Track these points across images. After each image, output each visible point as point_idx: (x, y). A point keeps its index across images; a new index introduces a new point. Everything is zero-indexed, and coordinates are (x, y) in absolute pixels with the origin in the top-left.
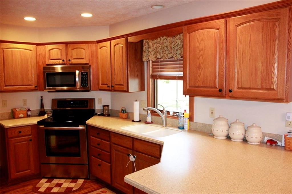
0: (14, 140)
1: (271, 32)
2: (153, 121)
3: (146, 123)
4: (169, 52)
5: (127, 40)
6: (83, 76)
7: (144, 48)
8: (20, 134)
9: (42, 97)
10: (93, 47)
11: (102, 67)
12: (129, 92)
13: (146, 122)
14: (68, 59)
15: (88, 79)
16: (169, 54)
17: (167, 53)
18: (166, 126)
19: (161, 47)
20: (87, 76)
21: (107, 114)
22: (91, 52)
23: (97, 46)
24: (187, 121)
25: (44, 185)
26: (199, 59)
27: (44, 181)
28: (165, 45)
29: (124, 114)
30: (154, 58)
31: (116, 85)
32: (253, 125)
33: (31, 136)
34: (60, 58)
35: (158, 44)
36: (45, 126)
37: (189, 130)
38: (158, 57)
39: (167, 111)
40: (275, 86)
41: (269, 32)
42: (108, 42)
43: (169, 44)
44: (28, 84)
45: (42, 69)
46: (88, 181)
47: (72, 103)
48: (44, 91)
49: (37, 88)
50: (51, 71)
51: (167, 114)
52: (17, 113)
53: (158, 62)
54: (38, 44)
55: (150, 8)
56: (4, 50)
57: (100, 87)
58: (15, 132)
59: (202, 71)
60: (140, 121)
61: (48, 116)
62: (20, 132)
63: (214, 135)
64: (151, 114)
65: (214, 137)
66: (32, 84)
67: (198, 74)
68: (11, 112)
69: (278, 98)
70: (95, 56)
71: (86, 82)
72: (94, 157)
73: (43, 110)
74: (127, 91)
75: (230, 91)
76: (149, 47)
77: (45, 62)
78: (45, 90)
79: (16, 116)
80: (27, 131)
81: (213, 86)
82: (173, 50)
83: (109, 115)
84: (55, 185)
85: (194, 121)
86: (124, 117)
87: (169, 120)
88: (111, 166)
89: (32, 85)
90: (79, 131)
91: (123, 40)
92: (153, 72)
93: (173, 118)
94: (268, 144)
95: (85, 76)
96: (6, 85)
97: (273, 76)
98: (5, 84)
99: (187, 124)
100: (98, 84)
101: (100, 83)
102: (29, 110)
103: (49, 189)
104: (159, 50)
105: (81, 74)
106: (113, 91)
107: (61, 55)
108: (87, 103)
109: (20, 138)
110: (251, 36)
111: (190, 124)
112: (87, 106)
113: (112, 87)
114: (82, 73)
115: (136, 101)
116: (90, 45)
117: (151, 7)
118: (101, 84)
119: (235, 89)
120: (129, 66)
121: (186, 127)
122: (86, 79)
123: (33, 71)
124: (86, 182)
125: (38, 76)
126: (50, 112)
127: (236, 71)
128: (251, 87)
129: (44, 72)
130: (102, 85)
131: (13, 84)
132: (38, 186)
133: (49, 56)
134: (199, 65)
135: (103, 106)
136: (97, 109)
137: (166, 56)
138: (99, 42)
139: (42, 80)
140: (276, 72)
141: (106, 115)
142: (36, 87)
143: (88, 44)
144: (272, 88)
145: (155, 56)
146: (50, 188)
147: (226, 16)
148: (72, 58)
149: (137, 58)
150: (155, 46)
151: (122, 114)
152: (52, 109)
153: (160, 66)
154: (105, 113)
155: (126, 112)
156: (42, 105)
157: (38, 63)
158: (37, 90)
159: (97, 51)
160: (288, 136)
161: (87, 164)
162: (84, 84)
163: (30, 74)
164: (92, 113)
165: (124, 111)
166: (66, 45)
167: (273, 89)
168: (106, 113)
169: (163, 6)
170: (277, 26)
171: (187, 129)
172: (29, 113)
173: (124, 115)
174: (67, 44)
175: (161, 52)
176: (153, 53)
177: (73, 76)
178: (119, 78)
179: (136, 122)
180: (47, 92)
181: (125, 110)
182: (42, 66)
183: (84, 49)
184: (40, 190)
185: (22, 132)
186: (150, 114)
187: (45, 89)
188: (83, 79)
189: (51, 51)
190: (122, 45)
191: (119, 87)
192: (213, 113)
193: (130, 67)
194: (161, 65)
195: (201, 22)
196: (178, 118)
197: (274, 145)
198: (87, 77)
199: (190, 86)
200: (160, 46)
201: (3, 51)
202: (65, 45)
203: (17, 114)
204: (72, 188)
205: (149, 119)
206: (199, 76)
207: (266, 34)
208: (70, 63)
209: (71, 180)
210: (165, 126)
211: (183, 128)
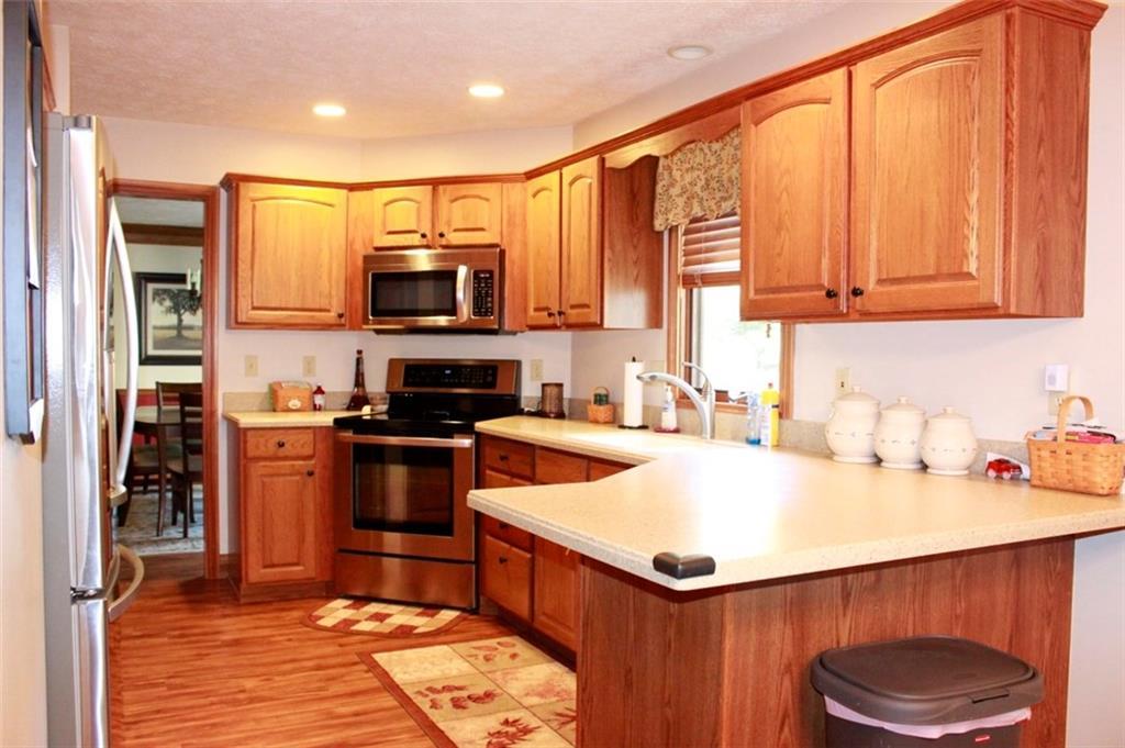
0: (264, 466)
1: (959, 95)
2: (681, 427)
3: (660, 430)
4: (726, 195)
5: (603, 161)
6: (479, 283)
7: (659, 189)
8: (282, 452)
9: (360, 352)
10: (516, 192)
11: (538, 253)
12: (605, 326)
13: (660, 428)
14: (438, 232)
15: (492, 294)
16: (724, 199)
17: (718, 199)
18: (713, 437)
19: (707, 180)
20: (492, 283)
21: (554, 410)
22: (509, 207)
23: (525, 189)
24: (772, 415)
25: (336, 612)
26: (779, 200)
27: (340, 603)
28: (715, 172)
29: (602, 408)
30: (684, 217)
31: (573, 307)
32: (945, 410)
33: (313, 462)
34: (414, 227)
35: (697, 173)
36: (354, 433)
37: (777, 446)
38: (693, 212)
39: (717, 392)
40: (972, 267)
41: (956, 96)
42: (555, 176)
43: (726, 167)
44: (317, 307)
45: (360, 262)
46: (471, 617)
47: (448, 372)
48: (361, 329)
49: (343, 320)
50: (393, 268)
51: (717, 400)
52: (281, 393)
53: (699, 230)
54: (352, 187)
55: (668, 58)
56: (256, 203)
57: (532, 317)
58: (267, 441)
59: (787, 238)
60: (643, 427)
61: (372, 410)
62: (281, 445)
63: (833, 453)
64: (677, 402)
65: (835, 458)
66: (328, 308)
67: (777, 250)
68: (266, 394)
69: (981, 300)
70: (518, 220)
71: (486, 303)
72: (491, 539)
73: (361, 393)
74: (599, 326)
75: (857, 292)
76: (672, 185)
77: (372, 241)
78: (365, 327)
79: (280, 405)
80: (302, 442)
81: (813, 283)
82: (735, 188)
83: (560, 416)
84: (366, 616)
85: (795, 418)
86: (600, 420)
87: (726, 419)
88: (533, 560)
89: (328, 311)
90: (450, 451)
91: (591, 164)
92: (687, 264)
93: (736, 411)
94: (992, 473)
95: (486, 283)
96: (255, 305)
97: (966, 231)
98: (252, 303)
99: (769, 427)
100: (525, 310)
101: (532, 305)
102: (319, 391)
103: (348, 623)
104: (697, 189)
105: (475, 278)
106: (563, 328)
107: (419, 220)
108: (495, 376)
109: (281, 463)
110: (909, 114)
111: (780, 426)
112: (493, 385)
113: (560, 313)
114: (476, 274)
115: (634, 360)
116: (505, 185)
117: (670, 52)
118: (532, 310)
119: (871, 286)
120: (607, 245)
121: (769, 434)
122: (487, 292)
123: (335, 266)
124: (465, 619)
125: (349, 283)
126: (381, 399)
127: (874, 228)
128: (912, 275)
129: (365, 272)
130: (537, 314)
131: (273, 305)
132: (319, 612)
133: (384, 224)
134: (779, 219)
135: (544, 385)
136: (526, 398)
137: (714, 207)
138: (531, 175)
139: (359, 297)
140: (974, 219)
141: (552, 415)
142: (341, 316)
143: (500, 184)
144: (965, 270)
145: (687, 210)
146: (350, 620)
147: (848, 59)
148: (449, 226)
149: (637, 219)
150: (688, 178)
151: (595, 407)
152: (388, 392)
153: (703, 245)
154: (547, 409)
155: (607, 402)
156: (359, 380)
157: (349, 244)
158: (343, 325)
159: (524, 205)
160: (1035, 436)
161: (471, 562)
162: (480, 309)
163: (325, 277)
164: (509, 406)
165: (601, 399)
166: (434, 189)
167: (969, 276)
168: (554, 407)
169: (709, 51)
170: (974, 74)
171: (769, 444)
172: (319, 400)
173: (602, 412)
174: (435, 183)
175: (705, 198)
176: (681, 201)
177: (449, 284)
178: (580, 285)
179: (630, 428)
180: (373, 333)
181: (607, 396)
182: (362, 250)
183: (487, 200)
184: (322, 622)
185: (286, 445)
186: (673, 404)
187: (366, 321)
188: (479, 292)
189: (388, 207)
190: (589, 181)
191: (578, 315)
192: (845, 385)
193: (612, 248)
194: (707, 240)
195: (787, 85)
196: (746, 409)
197: (1006, 475)
198: (492, 287)
199: (757, 291)
200: (703, 177)
201: (254, 207)
202: (430, 187)
203: (284, 398)
204: (416, 628)
205: (669, 419)
206: (779, 255)
207: (947, 102)
208: (444, 242)
209: (419, 610)
210: (708, 436)
211: (757, 442)
